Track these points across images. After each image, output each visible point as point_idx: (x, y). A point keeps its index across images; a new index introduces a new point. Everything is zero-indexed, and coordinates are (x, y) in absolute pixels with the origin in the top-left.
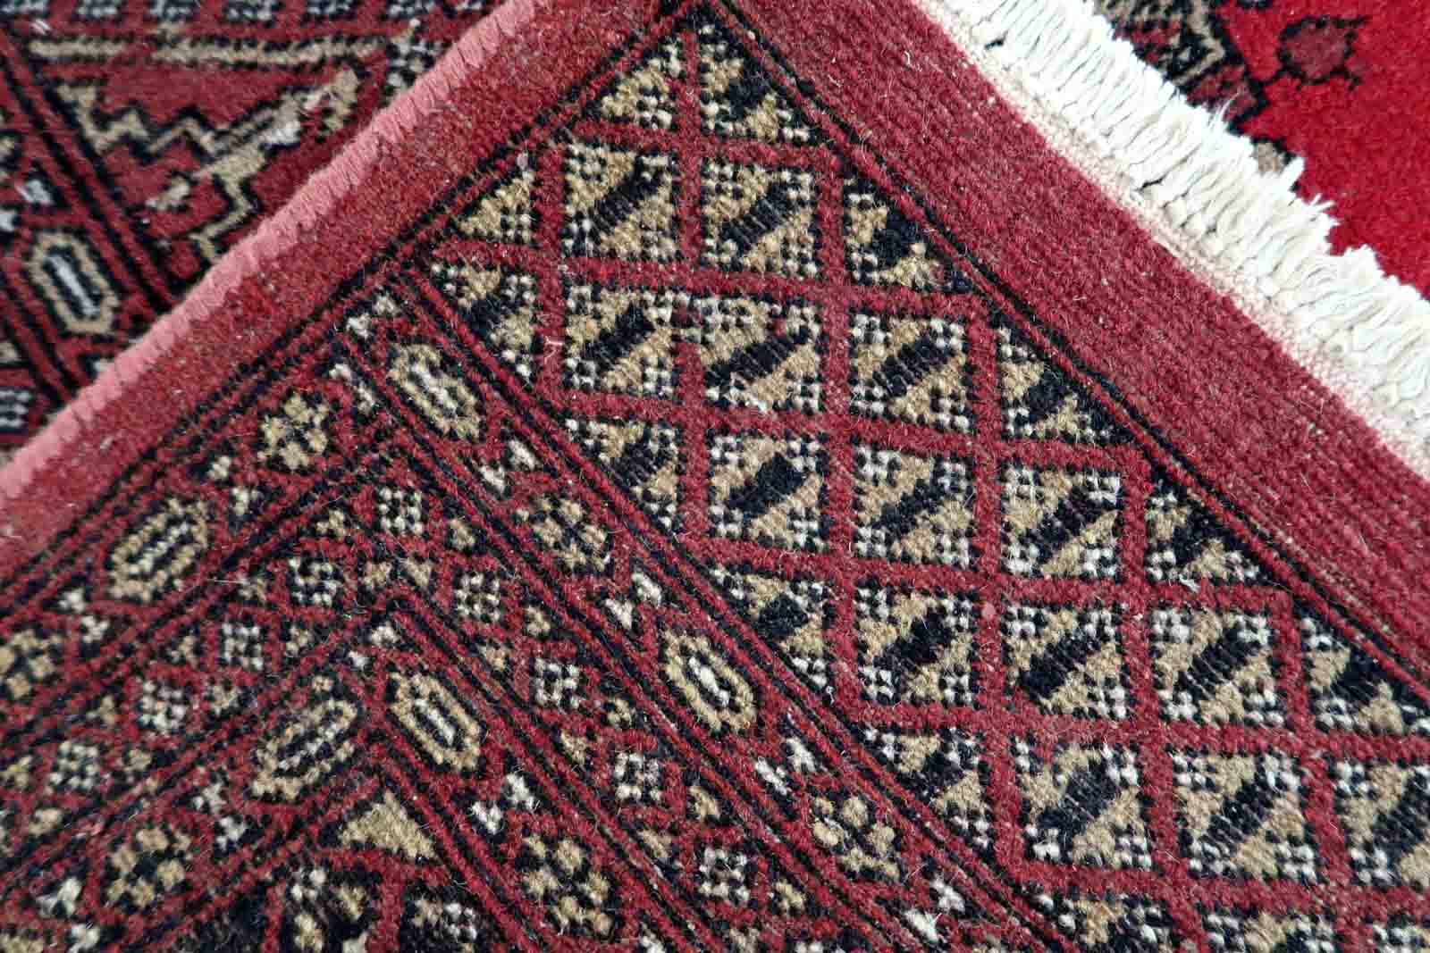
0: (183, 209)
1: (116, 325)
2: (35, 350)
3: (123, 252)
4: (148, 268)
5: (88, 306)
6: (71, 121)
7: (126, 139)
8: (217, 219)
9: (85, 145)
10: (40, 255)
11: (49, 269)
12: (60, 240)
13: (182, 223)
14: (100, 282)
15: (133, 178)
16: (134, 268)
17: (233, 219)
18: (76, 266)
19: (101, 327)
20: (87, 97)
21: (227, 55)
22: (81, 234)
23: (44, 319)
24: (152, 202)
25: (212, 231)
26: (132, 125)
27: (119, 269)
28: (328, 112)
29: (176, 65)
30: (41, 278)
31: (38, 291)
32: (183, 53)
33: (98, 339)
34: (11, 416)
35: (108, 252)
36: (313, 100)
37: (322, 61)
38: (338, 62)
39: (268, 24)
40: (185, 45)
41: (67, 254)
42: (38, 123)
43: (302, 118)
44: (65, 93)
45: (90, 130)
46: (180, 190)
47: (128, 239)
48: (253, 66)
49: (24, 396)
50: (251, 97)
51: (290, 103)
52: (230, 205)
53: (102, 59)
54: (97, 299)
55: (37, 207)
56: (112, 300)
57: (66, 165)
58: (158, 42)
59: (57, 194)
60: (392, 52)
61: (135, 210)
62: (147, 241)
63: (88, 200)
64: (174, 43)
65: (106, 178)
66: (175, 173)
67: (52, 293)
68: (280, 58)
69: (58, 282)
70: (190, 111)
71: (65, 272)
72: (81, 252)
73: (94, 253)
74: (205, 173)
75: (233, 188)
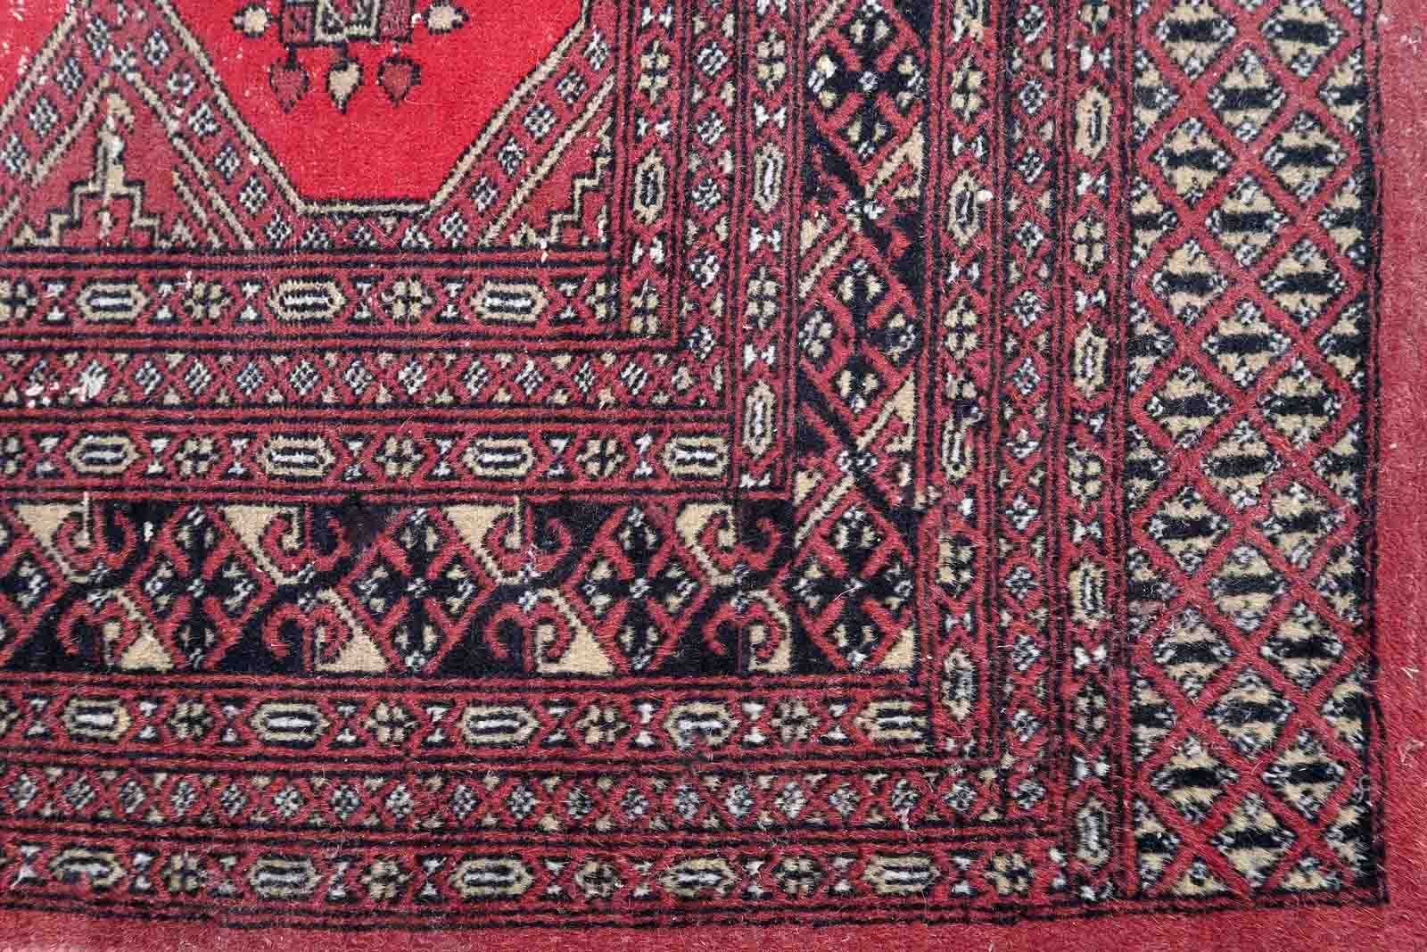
0: (115, 222)
1: (146, 294)
2: (130, 343)
3: (115, 266)
4: (131, 258)
5: (127, 301)
6: (34, 249)
7: (62, 227)
8: (132, 208)
9: (50, 250)
10: (86, 309)
11: (96, 309)
12: (87, 294)
13: (122, 225)
14: (121, 287)
15: (83, 236)
16: (125, 266)
17: (138, 201)
18: (105, 294)
19: (143, 301)
20: (28, 233)
21: (59, 149)
22: (91, 281)
23: (118, 328)
24: (101, 236)
25: (136, 214)
26: (58, 220)
27: (122, 273)
28: (121, 120)
29: (46, 178)
30: (97, 316)
31: (103, 322)
32: (42, 171)
33: (147, 308)
34: (153, 378)
35: (109, 273)
36: (111, 123)
37: (96, 105)
38: (102, 97)
39: (60, 120)
40: (39, 166)
41: (96, 294)
42: (23, 265)
43: (115, 133)
44: (19, 242)
45: (45, 242)
46: (106, 218)
47: (111, 258)
48: (74, 140)
49: (148, 365)
50: (89, 152)
51: (104, 135)
52: (130, 197)
53: (16, 213)
54: (128, 295)
55: (62, 294)
56: (133, 288)
57: (53, 266)
58: (29, 178)
59: (64, 280)
60: (116, 69)
61: (99, 246)
62: (119, 250)
63: (77, 266)
64: (34, 170)
65: (72, 251)
66: (96, 214)
67: (109, 315)
68: (79, 126)
69: (106, 309)
70: (73, 185)
71: (103, 302)
72: (100, 287)
73: (105, 281)
74: (107, 199)
75: (124, 190)
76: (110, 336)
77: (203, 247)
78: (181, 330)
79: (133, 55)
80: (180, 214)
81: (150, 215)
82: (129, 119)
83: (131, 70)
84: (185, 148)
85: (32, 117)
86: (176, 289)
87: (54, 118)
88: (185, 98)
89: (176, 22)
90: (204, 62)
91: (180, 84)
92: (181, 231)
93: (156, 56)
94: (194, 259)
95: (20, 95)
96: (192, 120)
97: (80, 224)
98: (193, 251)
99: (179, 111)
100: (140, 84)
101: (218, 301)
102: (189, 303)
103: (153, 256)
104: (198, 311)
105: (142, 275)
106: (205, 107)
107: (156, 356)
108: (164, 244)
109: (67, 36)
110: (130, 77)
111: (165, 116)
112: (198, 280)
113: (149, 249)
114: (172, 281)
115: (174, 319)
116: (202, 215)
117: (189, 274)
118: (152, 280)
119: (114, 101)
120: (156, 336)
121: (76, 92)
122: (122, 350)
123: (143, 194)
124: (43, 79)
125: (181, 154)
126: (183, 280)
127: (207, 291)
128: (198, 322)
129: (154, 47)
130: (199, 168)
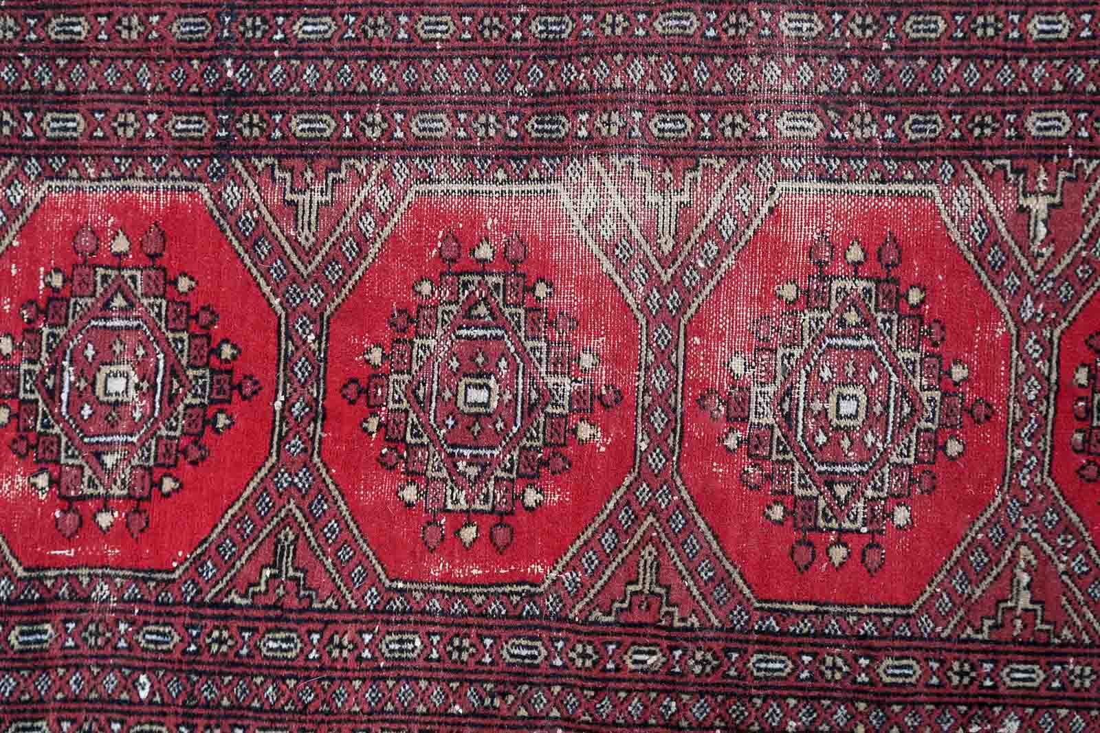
76: (1023, 697)
77: (1080, 643)
78: (1067, 694)
79: (1036, 522)
80: (1066, 622)
81: (1048, 623)
82: (1034, 562)
83: (1034, 531)
84: (1069, 582)
85: (972, 558)
86: (1063, 668)
87: (986, 560)
88: (1069, 550)
89: (1063, 503)
90: (1082, 529)
91: (1065, 541)
92: (1066, 632)
93: (1050, 523)
94: (1074, 651)
95: (964, 544)
96: (1073, 564)
97: (1002, 626)
98: (1073, 645)
99: (1065, 558)
100: (1040, 540)
101: (1088, 677)
102: (1072, 678)
103: (1051, 649)
104: (1077, 683)
105: (1043, 660)
106: (1081, 556)
107: (1051, 711)
108: (1056, 641)
109: (996, 510)
110: (1034, 535)
111: (1057, 562)
112: (1077, 663)
113: (1048, 644)
114: (1061, 664)
115: (1063, 688)
116: (1079, 623)
117: (1071, 660)
118: (1048, 663)
119: (1024, 550)
120: (1051, 698)
121: (1001, 544)
122: (1031, 706)
123: (1043, 610)
124: (980, 536)
125: (1067, 585)
126: (1068, 663)
127: (1082, 670)
128: (1077, 690)
129: (1049, 518)
130: (1078, 594)
